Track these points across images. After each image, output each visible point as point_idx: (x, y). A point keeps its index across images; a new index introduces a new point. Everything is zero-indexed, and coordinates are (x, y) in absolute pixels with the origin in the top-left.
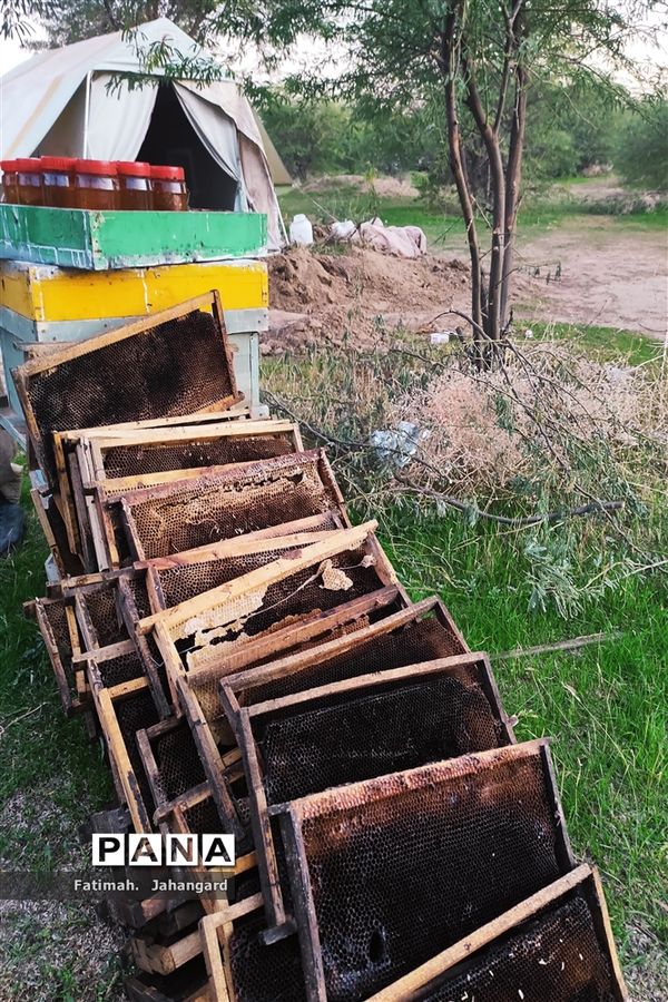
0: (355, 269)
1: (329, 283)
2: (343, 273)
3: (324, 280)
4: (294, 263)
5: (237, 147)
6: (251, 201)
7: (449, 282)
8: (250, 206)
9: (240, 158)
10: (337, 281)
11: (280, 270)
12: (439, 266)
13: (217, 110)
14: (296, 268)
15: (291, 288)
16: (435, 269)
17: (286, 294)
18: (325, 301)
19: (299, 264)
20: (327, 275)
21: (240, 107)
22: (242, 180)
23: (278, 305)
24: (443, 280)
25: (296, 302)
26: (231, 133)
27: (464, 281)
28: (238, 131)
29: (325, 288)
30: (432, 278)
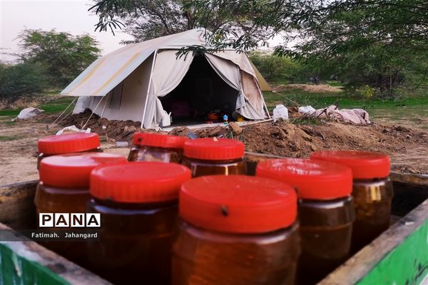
0: (327, 133)
1: (311, 141)
2: (319, 135)
3: (307, 139)
4: (285, 131)
5: (240, 77)
6: (247, 99)
7: (398, 138)
8: (246, 101)
9: (241, 81)
10: (316, 139)
11: (276, 135)
12: (388, 130)
13: (229, 62)
14: (287, 133)
15: (283, 143)
16: (385, 131)
17: (281, 146)
18: (309, 150)
19: (288, 131)
20: (309, 136)
21: (242, 60)
22: (242, 90)
23: (275, 153)
24: (393, 137)
25: (288, 151)
26: (237, 71)
27: (408, 138)
28: (241, 70)
29: (308, 143)
30: (384, 136)
